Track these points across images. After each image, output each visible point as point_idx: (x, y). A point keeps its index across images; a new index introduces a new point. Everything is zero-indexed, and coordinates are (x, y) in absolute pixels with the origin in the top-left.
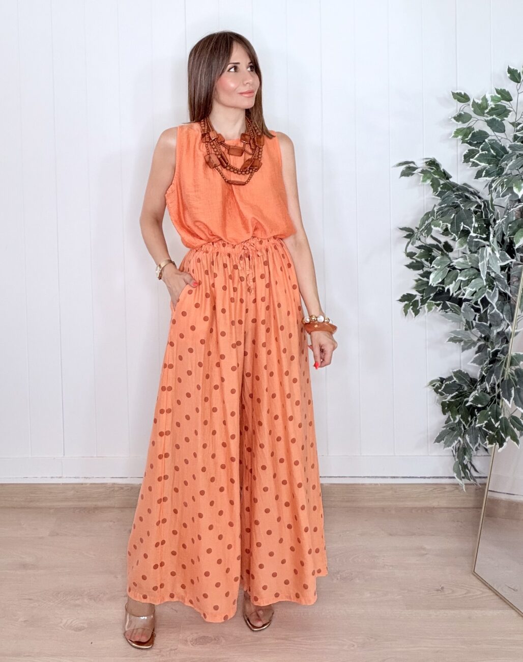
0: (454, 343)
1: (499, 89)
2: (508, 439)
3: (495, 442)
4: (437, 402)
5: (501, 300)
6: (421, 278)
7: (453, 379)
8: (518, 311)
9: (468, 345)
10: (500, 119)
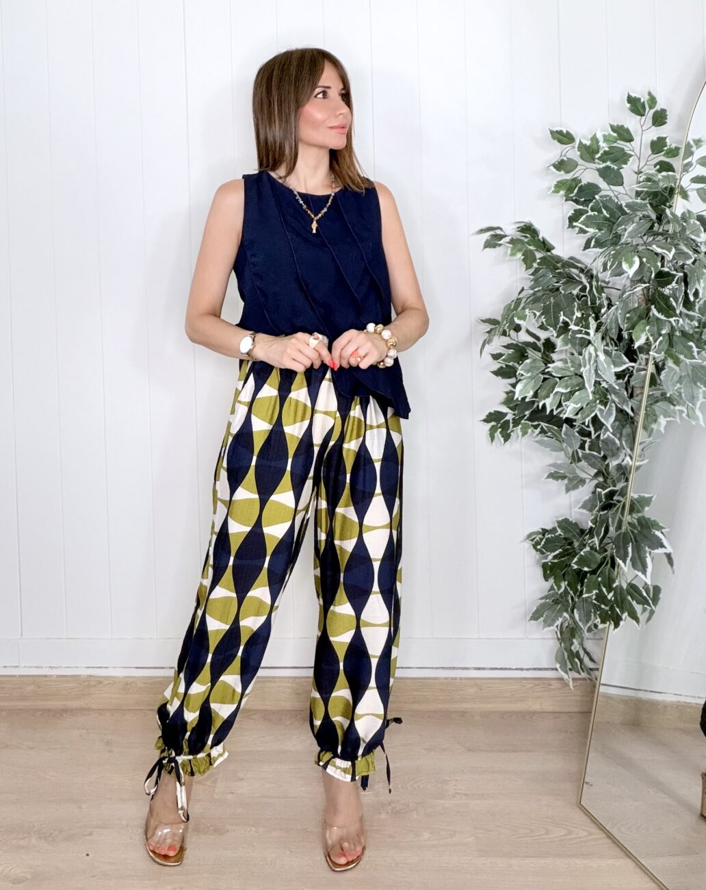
0: (555, 481)
1: (616, 125)
3: (610, 621)
4: (537, 563)
5: (618, 420)
6: (513, 389)
7: (557, 531)
8: (641, 434)
9: (573, 484)
10: (616, 168)
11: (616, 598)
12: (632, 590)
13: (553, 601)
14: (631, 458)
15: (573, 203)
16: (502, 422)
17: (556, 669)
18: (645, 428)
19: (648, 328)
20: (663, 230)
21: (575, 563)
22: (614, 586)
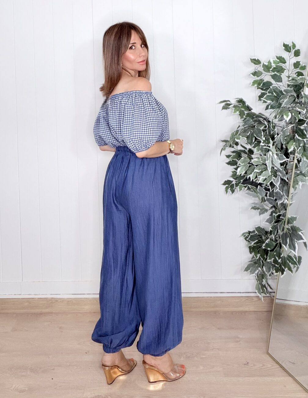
0: (254, 210)
1: (278, 56)
2: (286, 269)
3: (279, 272)
4: (247, 246)
5: (282, 184)
6: (235, 170)
7: (255, 232)
8: (292, 190)
9: (262, 211)
10: (279, 74)
11: (282, 262)
12: (289, 258)
13: (254, 263)
14: (288, 200)
15: (260, 90)
16: (231, 185)
17: (256, 293)
18: (293, 187)
19: (294, 143)
20: (300, 101)
21: (264, 247)
22: (281, 256)
